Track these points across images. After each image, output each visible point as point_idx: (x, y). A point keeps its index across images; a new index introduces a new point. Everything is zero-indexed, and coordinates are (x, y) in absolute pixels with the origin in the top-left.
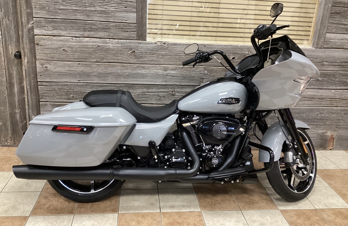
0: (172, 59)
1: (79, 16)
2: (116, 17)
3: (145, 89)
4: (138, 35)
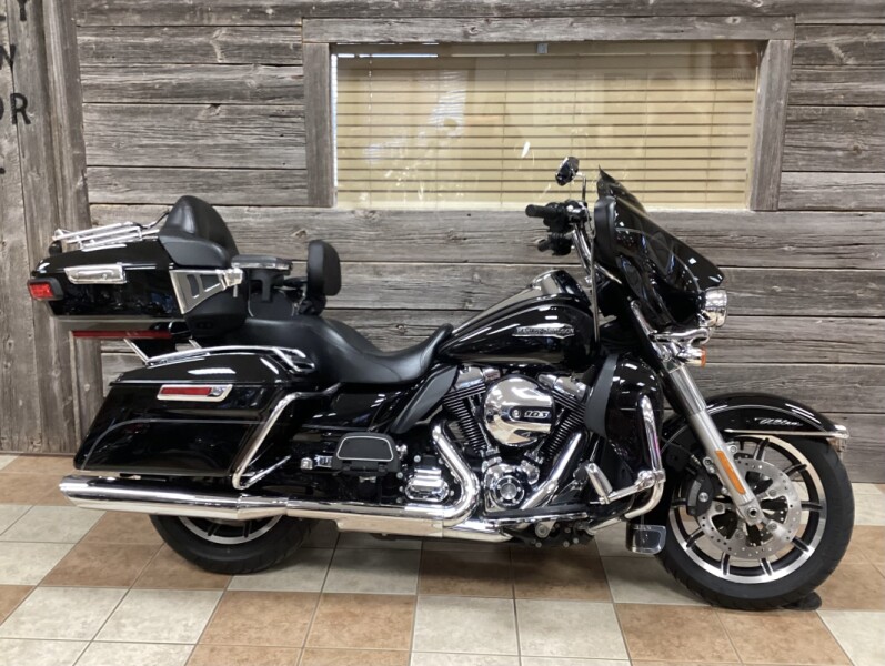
0: (393, 247)
2: (261, 157)
4: (311, 195)
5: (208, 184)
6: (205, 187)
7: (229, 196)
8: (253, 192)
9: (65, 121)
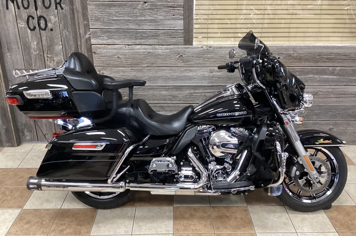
0: (218, 61)
1: (131, 26)
2: (164, 25)
3: (192, 90)
4: (185, 40)
5: (142, 36)
6: (141, 37)
7: (151, 41)
8: (161, 39)
9: (80, 10)
